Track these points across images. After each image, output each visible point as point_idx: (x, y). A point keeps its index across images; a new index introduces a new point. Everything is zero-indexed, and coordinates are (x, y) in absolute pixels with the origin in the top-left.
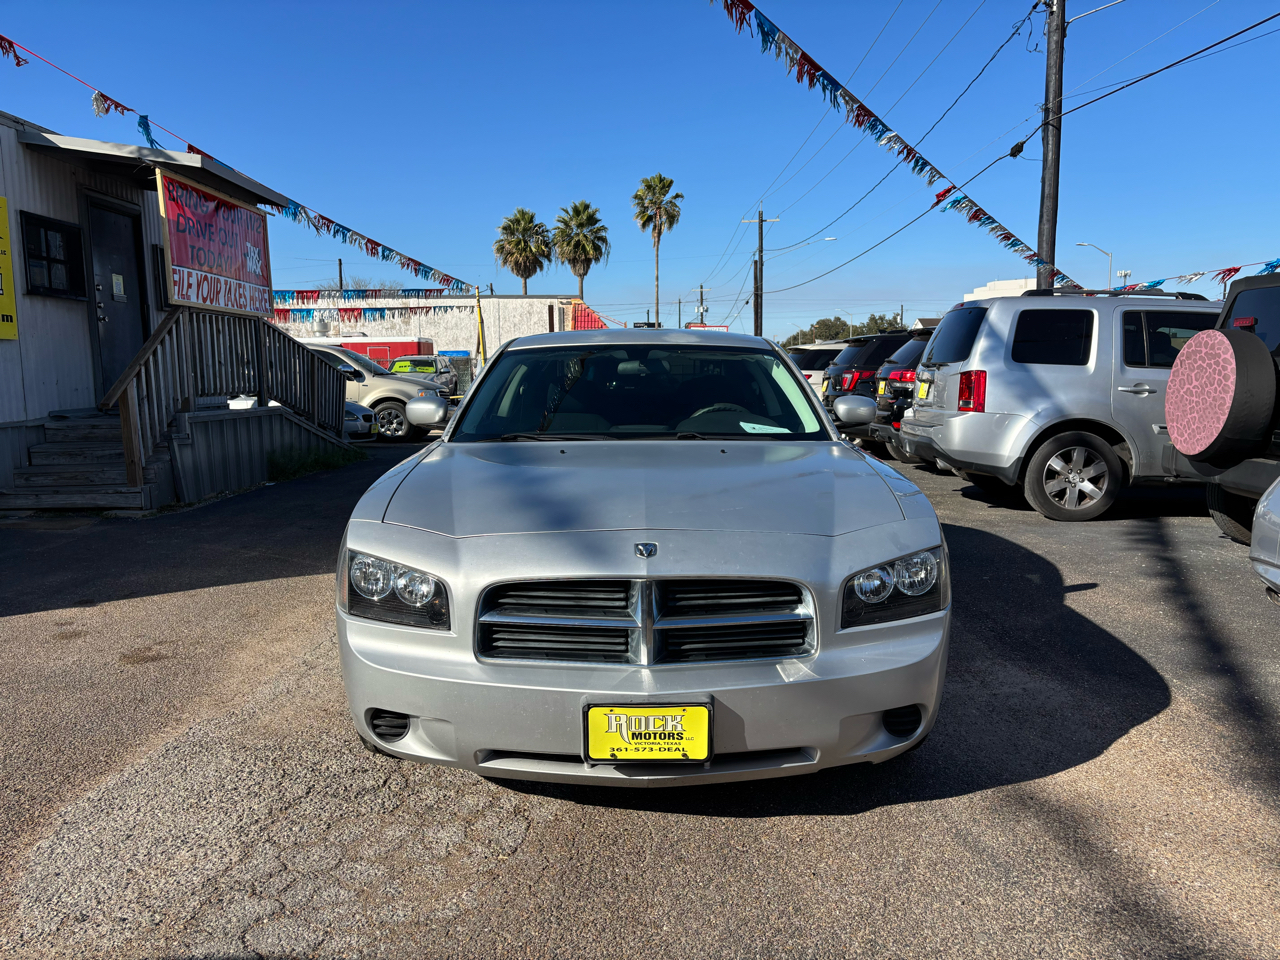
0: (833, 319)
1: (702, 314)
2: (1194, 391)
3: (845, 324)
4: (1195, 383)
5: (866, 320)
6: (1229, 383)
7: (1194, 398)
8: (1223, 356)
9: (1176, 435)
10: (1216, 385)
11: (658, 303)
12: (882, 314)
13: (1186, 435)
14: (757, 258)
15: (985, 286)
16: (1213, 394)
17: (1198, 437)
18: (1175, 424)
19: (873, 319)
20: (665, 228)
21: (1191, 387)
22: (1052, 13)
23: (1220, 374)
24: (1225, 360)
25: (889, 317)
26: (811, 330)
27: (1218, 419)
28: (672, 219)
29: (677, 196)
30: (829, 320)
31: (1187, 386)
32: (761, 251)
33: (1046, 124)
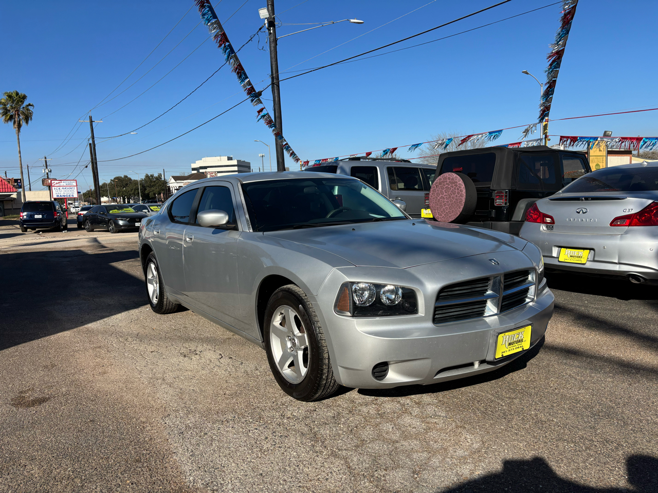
0: (123, 176)
1: (47, 173)
2: (445, 197)
3: (130, 179)
4: (445, 194)
5: (143, 177)
6: (463, 193)
7: (445, 200)
8: (458, 183)
9: (437, 215)
10: (456, 194)
11: (22, 167)
12: (152, 174)
13: (443, 215)
14: (91, 142)
15: (201, 160)
16: (455, 198)
17: (450, 215)
18: (436, 211)
19: (147, 176)
20: (23, 123)
21: (443, 196)
22: (271, 33)
23: (458, 189)
24: (459, 184)
25: (156, 175)
26: (111, 182)
27: (460, 207)
28: (27, 118)
29: (30, 105)
30: (121, 177)
31: (441, 195)
32: (93, 138)
33: (273, 84)
